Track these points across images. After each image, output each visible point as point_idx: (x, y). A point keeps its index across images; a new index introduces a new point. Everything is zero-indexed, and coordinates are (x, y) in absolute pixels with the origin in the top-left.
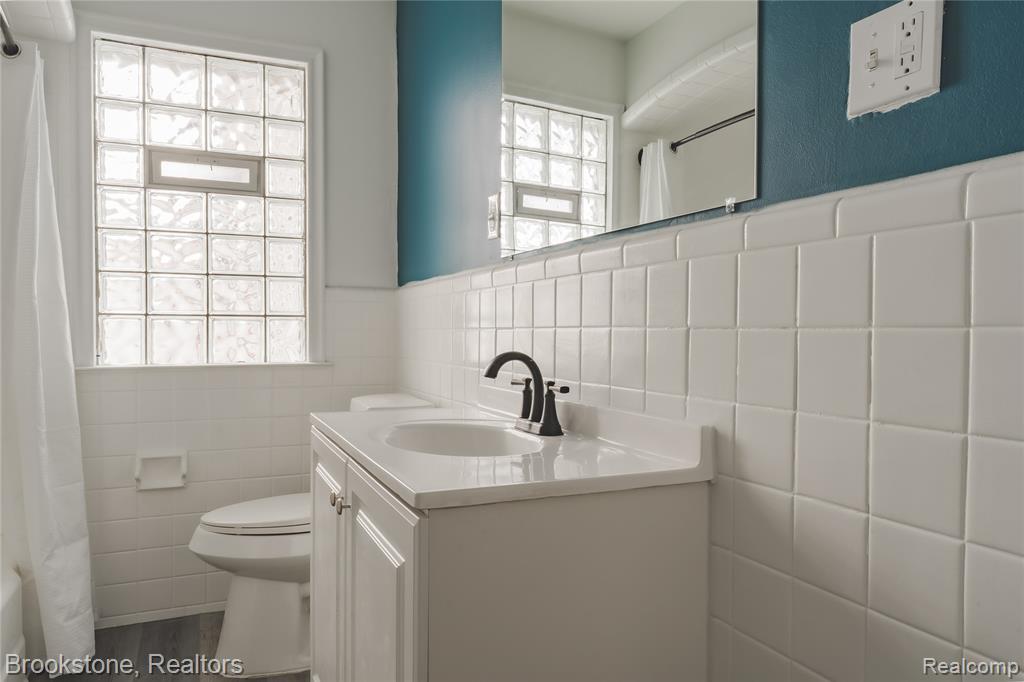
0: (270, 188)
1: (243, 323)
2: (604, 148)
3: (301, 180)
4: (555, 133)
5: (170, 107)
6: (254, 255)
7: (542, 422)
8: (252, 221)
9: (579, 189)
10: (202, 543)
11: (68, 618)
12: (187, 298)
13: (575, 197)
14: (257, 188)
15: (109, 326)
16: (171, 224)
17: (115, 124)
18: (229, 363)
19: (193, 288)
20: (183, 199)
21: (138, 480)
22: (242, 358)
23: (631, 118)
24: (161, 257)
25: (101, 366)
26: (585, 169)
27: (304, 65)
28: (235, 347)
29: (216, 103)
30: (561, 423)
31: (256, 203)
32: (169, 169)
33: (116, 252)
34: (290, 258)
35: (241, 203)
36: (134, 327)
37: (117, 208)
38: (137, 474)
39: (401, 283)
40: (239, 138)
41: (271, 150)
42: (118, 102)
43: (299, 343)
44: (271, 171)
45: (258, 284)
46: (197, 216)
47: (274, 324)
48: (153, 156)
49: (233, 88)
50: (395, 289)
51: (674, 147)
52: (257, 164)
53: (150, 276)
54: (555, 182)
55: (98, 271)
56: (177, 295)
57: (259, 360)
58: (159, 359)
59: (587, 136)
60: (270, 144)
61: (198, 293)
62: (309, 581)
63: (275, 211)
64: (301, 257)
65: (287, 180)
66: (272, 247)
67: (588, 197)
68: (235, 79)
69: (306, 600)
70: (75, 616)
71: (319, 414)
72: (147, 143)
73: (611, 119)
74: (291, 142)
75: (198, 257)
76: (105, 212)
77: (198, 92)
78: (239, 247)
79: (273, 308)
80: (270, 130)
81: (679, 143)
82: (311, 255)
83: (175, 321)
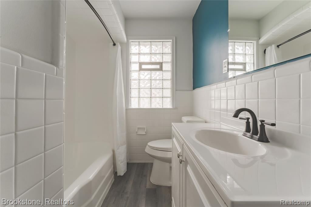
0: (164, 69)
1: (158, 99)
2: (253, 50)
3: (170, 66)
4: (236, 48)
5: (144, 54)
6: (160, 84)
7: (258, 135)
8: (160, 76)
9: (245, 62)
10: (147, 150)
11: (121, 163)
12: (147, 93)
13: (244, 64)
14: (161, 69)
15: (132, 99)
16: (144, 78)
17: (134, 59)
18: (155, 108)
19: (148, 91)
20: (146, 73)
21: (137, 132)
22: (158, 106)
23: (262, 41)
24: (142, 85)
25: (131, 108)
26: (247, 57)
27: (171, 40)
28: (156, 104)
29: (153, 52)
30: (268, 137)
31: (161, 72)
32: (144, 67)
33: (134, 84)
34: (168, 84)
35: (158, 73)
36: (137, 99)
37: (134, 75)
38: (136, 131)
39: (194, 89)
40: (157, 59)
41: (164, 60)
42: (134, 54)
43: (170, 103)
44: (164, 65)
45: (161, 90)
46: (149, 76)
47: (164, 99)
48: (141, 64)
49: (156, 48)
50: (192, 91)
51: (278, 46)
52: (161, 64)
53: (140, 89)
54: (237, 61)
55: (130, 88)
56: (145, 93)
57: (161, 107)
58: (141, 107)
59: (247, 48)
60: (164, 59)
61: (149, 93)
62: (171, 163)
63: (164, 74)
64: (170, 84)
65: (167, 67)
66: (164, 82)
67: (248, 64)
68: (157, 46)
69: (171, 167)
70: (122, 162)
71: (174, 123)
72: (140, 62)
73: (255, 42)
74: (168, 58)
75: (149, 85)
76: (132, 76)
77: (149, 50)
78: (157, 82)
79: (164, 95)
80: (164, 56)
81: (280, 45)
82: (173, 83)
83: (144, 98)
